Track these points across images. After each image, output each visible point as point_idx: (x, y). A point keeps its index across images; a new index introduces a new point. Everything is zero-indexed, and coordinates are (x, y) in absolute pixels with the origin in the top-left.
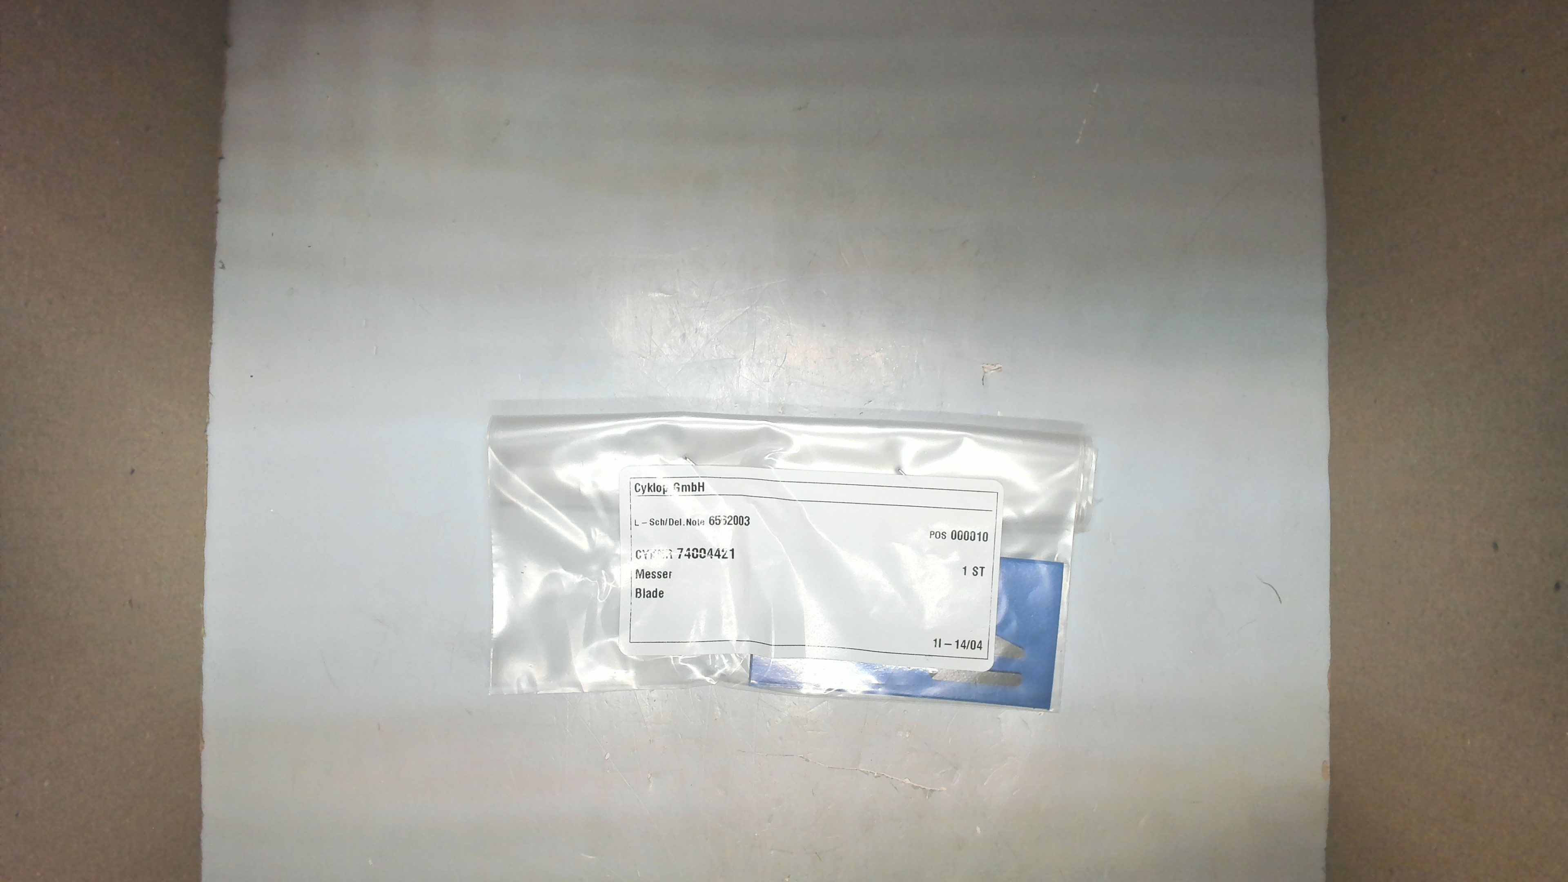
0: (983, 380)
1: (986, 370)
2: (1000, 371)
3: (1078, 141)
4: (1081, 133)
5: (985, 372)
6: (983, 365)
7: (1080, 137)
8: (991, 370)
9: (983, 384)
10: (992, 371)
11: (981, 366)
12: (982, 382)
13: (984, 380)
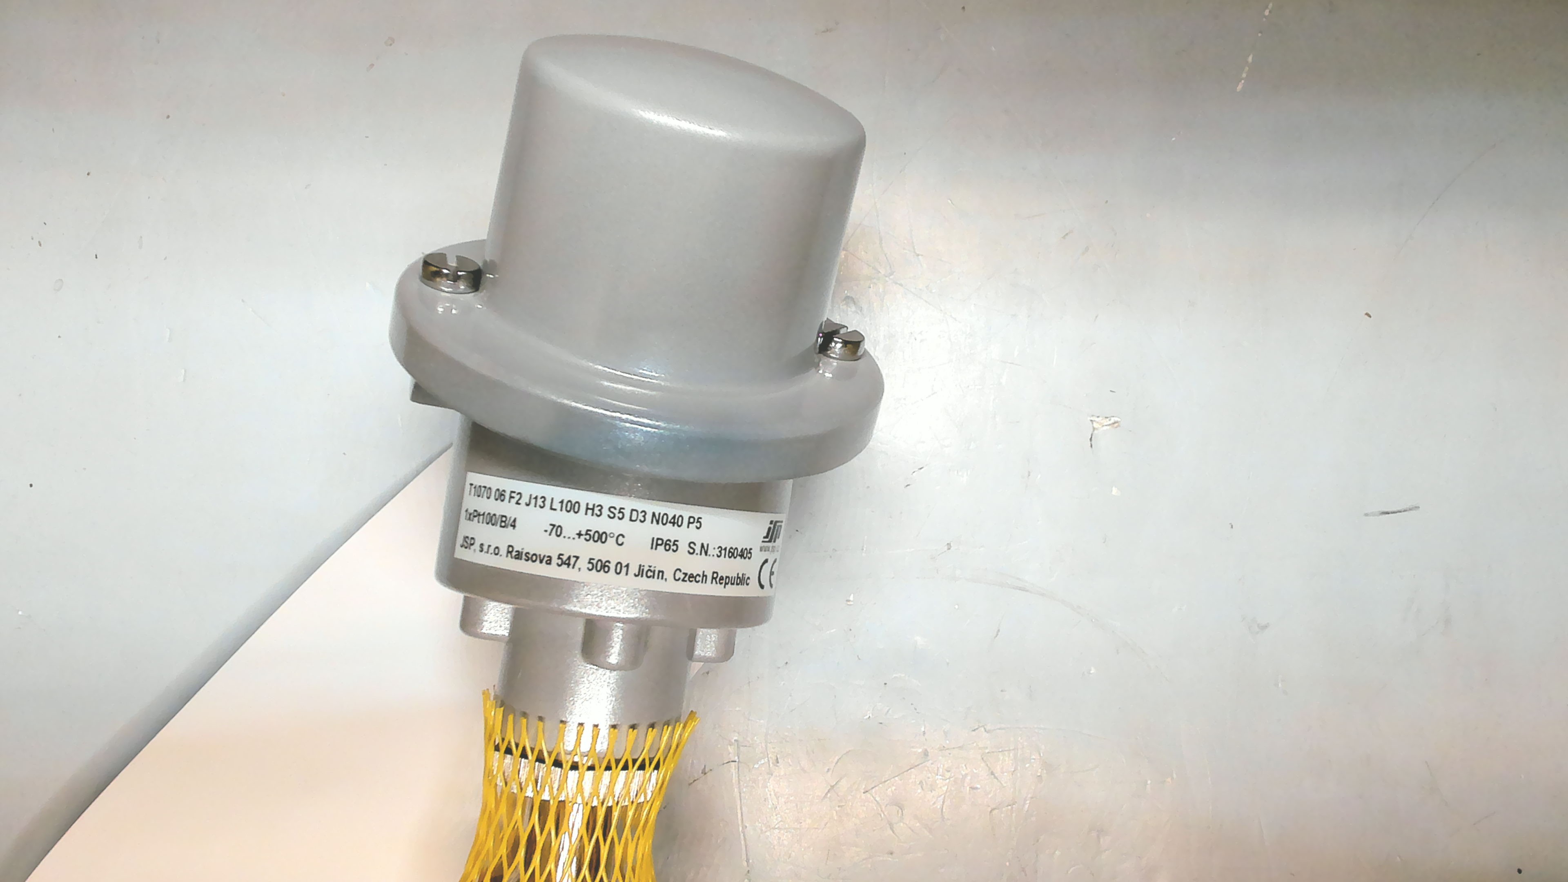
0: (1091, 440)
1: (1095, 425)
2: (1116, 427)
3: (1239, 88)
4: (1244, 75)
5: (1094, 429)
6: (1092, 419)
7: (1243, 81)
8: (1103, 426)
9: (1091, 446)
10: (1105, 428)
11: (1089, 418)
12: (1089, 442)
13: (1093, 438)
